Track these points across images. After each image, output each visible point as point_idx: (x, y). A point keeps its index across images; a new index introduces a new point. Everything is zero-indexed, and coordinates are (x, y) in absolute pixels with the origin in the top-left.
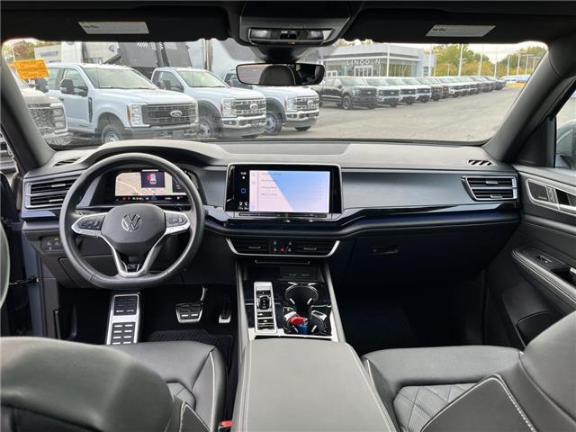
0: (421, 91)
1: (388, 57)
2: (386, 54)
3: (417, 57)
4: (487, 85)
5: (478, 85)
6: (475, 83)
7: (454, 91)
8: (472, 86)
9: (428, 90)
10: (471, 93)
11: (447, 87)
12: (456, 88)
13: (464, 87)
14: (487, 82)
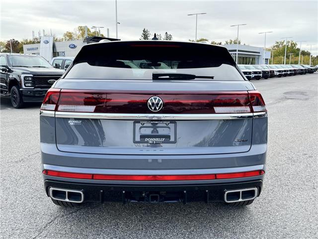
0: (255, 73)
1: (237, 52)
2: (235, 51)
3: (259, 53)
4: (302, 70)
5: (295, 70)
6: (293, 69)
7: (278, 73)
8: (290, 71)
9: (260, 73)
10: (290, 75)
11: (273, 71)
12: (279, 71)
13: (285, 71)
14: (303, 68)
